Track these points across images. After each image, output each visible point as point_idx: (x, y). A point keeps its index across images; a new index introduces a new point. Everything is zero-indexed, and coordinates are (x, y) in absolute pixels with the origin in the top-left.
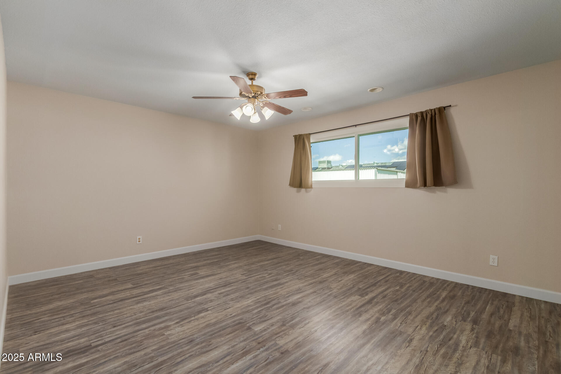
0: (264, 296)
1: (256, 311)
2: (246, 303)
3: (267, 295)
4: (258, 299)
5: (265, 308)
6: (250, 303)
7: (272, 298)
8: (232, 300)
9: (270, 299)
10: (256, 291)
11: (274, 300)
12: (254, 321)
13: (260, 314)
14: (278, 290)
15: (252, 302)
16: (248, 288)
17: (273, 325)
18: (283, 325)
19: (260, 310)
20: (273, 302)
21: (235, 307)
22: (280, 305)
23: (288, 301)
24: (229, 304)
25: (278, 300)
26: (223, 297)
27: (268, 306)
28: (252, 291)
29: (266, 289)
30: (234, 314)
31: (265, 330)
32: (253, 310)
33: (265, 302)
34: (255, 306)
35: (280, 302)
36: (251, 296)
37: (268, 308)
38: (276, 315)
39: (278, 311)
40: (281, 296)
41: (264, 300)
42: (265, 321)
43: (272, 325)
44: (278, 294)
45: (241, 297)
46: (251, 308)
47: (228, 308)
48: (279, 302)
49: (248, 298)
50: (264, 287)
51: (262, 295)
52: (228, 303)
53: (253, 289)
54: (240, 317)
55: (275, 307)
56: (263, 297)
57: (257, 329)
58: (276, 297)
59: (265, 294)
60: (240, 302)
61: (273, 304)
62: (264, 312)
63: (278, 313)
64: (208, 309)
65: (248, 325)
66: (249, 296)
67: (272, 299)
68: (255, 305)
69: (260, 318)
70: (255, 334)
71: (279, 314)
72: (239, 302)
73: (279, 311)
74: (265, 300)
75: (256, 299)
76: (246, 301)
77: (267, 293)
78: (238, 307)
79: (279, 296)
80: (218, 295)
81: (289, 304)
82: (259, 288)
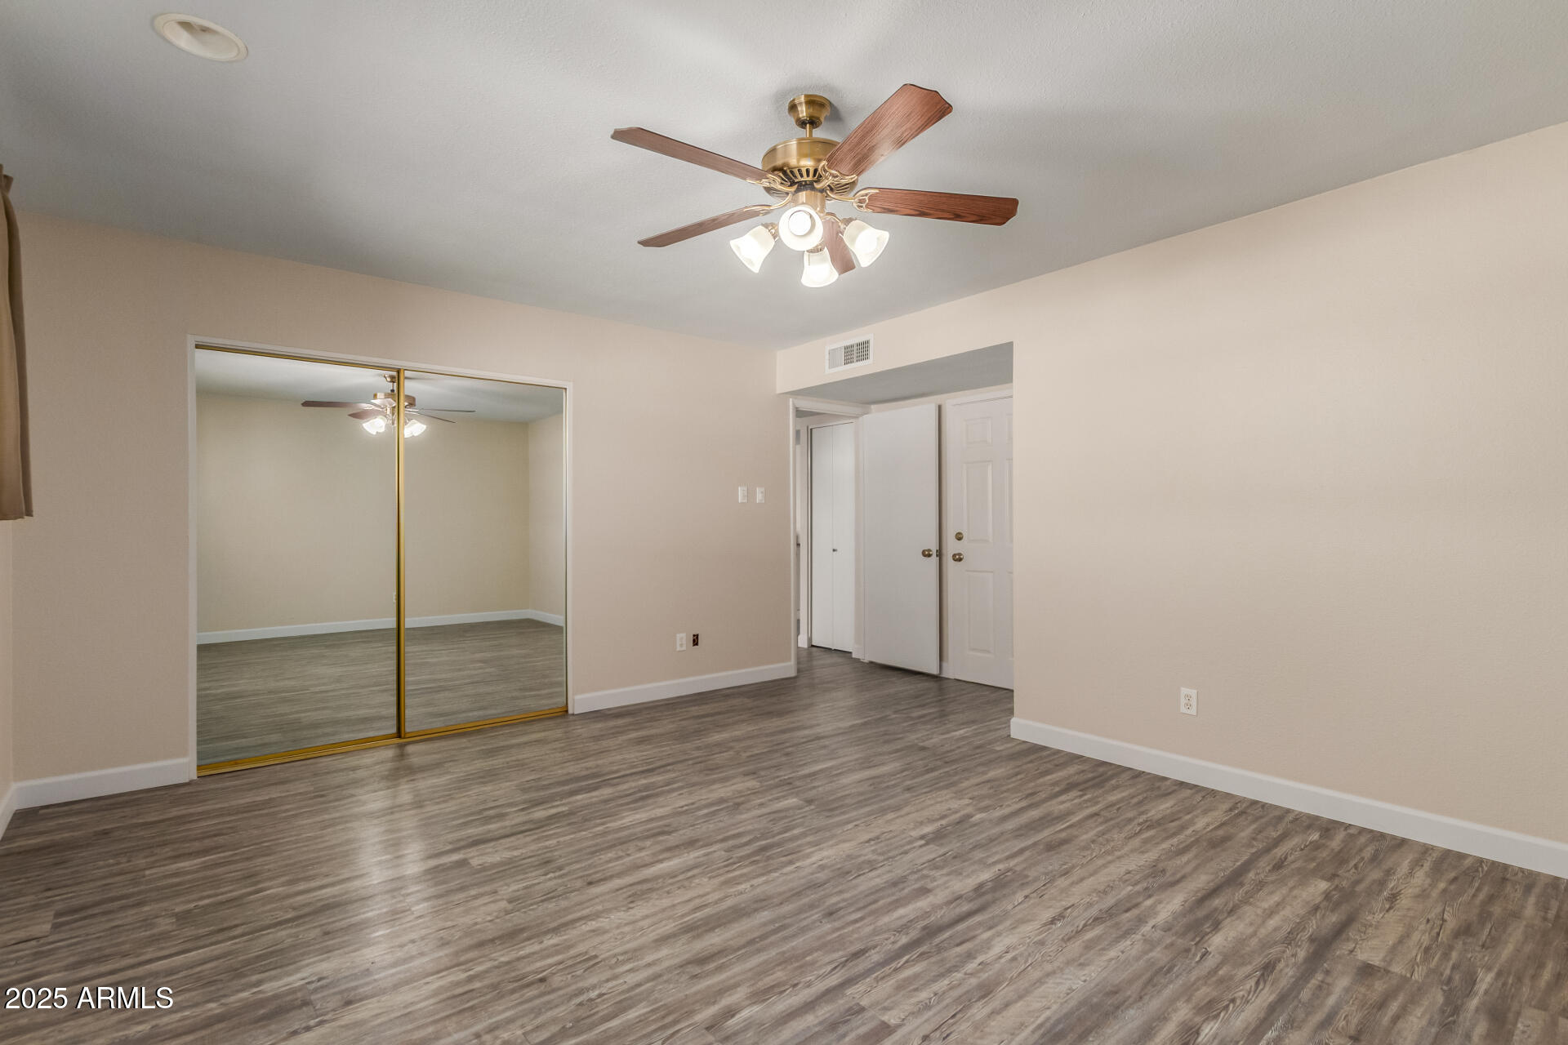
0: (770, 872)
1: (796, 832)
2: (825, 853)
3: (763, 875)
4: (791, 862)
5: (773, 836)
6: (812, 852)
7: (746, 866)
8: (872, 866)
9: (754, 861)
10: (798, 894)
11: (741, 859)
12: (801, 813)
13: (787, 825)
14: (716, 896)
15: (808, 856)
16: (830, 914)
17: (759, 805)
18: (739, 804)
19: (785, 832)
20: (748, 852)
21: (853, 843)
22: (731, 843)
23: (702, 852)
24: (874, 851)
25: (731, 858)
26: (905, 877)
27: (764, 842)
28: (813, 897)
29: (761, 903)
30: (850, 826)
31: (777, 798)
32: (804, 835)
33: (768, 854)
34: (799, 842)
35: (725, 851)
36: (812, 874)
37: (763, 836)
38: (749, 822)
39: (741, 830)
40: (719, 869)
41: (773, 859)
42: (774, 812)
43: (761, 805)
44: (722, 879)
45: (848, 873)
46: (809, 839)
47: (872, 843)
48: (728, 850)
49: (822, 868)
50: (765, 916)
51: (778, 877)
52: (880, 854)
53: (812, 906)
54: (831, 821)
55: (745, 839)
56: (775, 870)
57: (792, 801)
58: (735, 866)
59: (766, 882)
60: (844, 856)
61: (747, 847)
62: (776, 829)
63: (742, 824)
64: (923, 842)
65: (813, 807)
66: (822, 876)
67: (747, 862)
68: (799, 846)
69: (786, 817)
70: (797, 794)
71: (741, 822)
72: (848, 856)
73: (738, 828)
74: (769, 858)
75: (797, 865)
76: (828, 857)
77: (761, 885)
78: (844, 841)
79: (721, 871)
80: (930, 886)
81: (705, 846)
82: (787, 908)
